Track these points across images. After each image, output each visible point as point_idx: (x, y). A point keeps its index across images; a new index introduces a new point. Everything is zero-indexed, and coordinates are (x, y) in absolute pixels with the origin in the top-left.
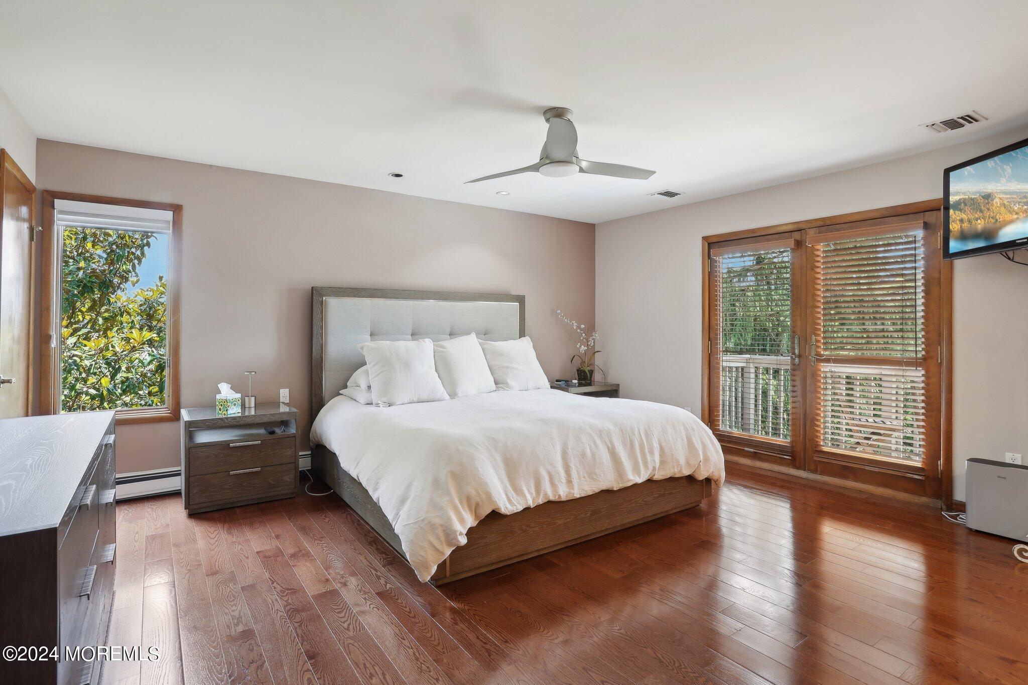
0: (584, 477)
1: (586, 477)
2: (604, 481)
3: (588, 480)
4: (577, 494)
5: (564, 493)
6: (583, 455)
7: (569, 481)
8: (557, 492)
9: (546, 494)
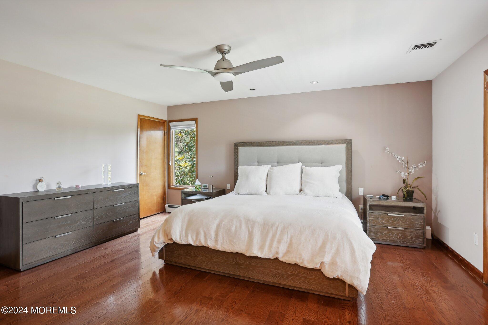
0: (226, 241)
1: (227, 242)
2: (237, 247)
3: (228, 243)
4: (219, 248)
5: (211, 244)
6: (229, 230)
7: (216, 241)
8: (206, 243)
9: (200, 242)
